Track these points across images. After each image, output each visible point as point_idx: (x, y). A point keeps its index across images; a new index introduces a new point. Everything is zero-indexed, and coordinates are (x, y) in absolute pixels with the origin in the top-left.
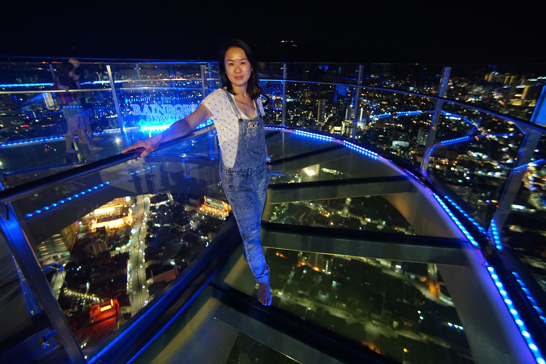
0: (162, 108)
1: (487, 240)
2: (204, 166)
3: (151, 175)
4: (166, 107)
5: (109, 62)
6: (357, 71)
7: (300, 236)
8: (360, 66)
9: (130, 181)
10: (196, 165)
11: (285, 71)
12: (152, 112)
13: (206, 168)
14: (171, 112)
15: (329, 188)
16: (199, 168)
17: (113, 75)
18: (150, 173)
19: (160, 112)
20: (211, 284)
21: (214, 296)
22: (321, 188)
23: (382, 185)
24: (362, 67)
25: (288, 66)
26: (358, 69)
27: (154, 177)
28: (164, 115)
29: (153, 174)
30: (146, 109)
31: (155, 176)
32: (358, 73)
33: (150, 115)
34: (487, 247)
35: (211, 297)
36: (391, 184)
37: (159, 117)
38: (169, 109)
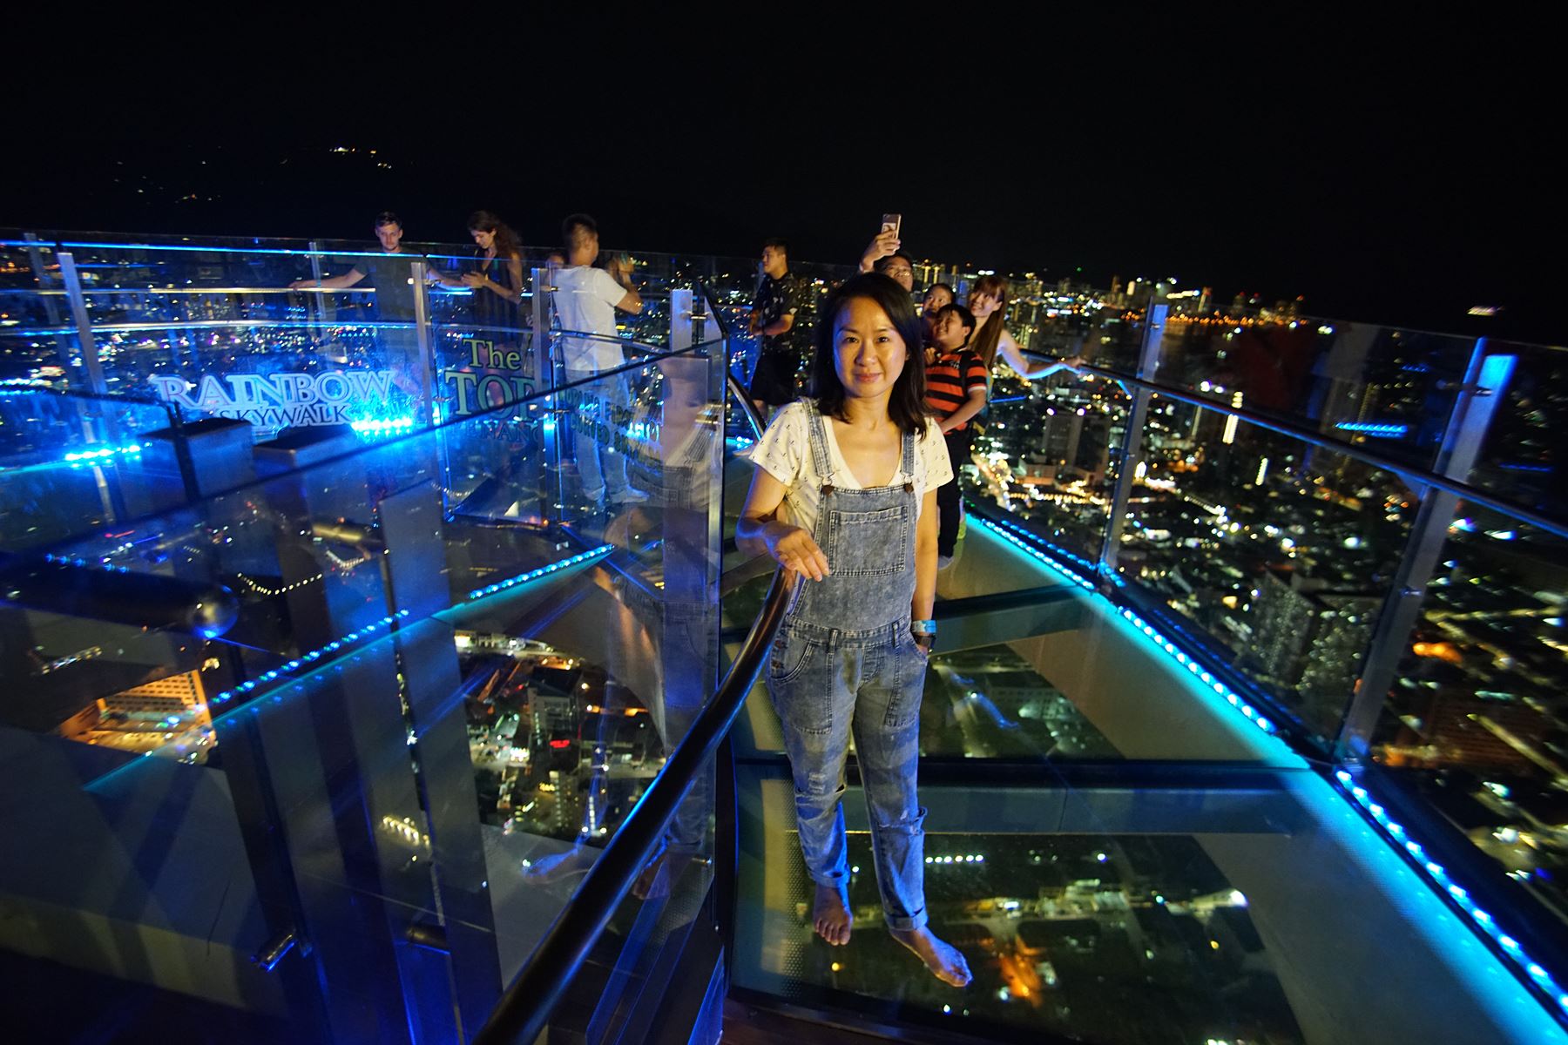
4: (287, 383)
12: (234, 400)
30: (211, 389)
33: (226, 408)
37: (263, 414)
38: (299, 386)
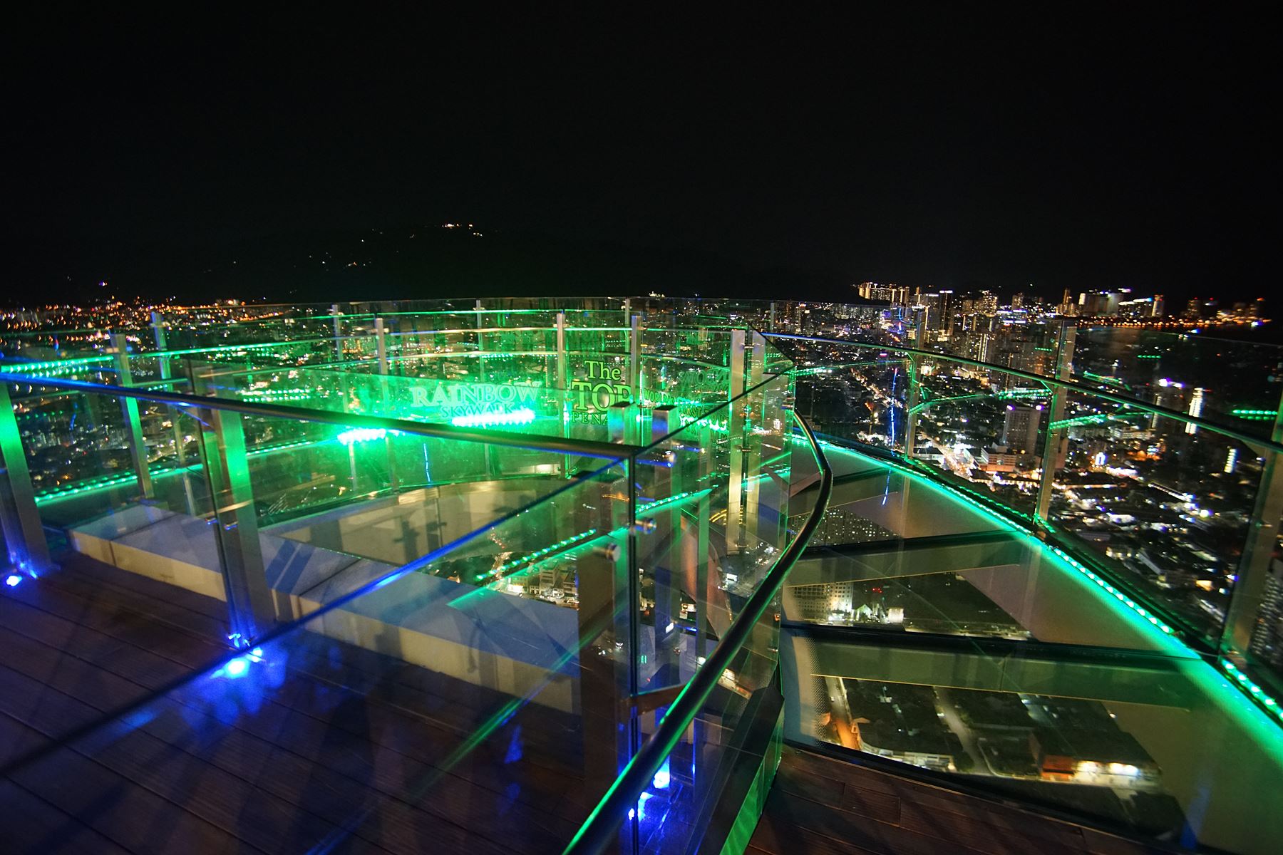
0: (473, 390)
4: (480, 389)
9: (397, 541)
14: (489, 398)
18: (437, 519)
19: (468, 398)
27: (443, 527)
28: (475, 404)
29: (442, 521)
30: (439, 394)
31: (445, 524)
38: (487, 392)
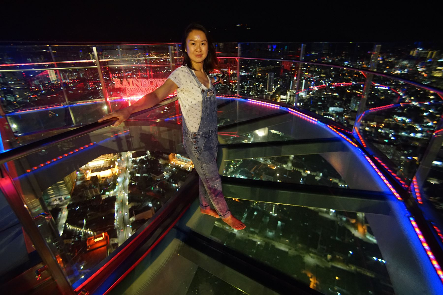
0: (138, 81)
1: (409, 194)
2: (172, 129)
3: (130, 136)
5: (95, 45)
6: (299, 49)
7: (250, 188)
8: (302, 45)
10: (166, 128)
11: (239, 50)
12: (129, 85)
13: (173, 131)
14: (145, 85)
15: (275, 147)
16: (168, 130)
17: (98, 55)
20: (175, 227)
21: (178, 237)
22: (268, 148)
23: (320, 145)
24: (304, 46)
25: (242, 46)
26: (301, 48)
32: (300, 50)
33: (128, 87)
34: (409, 200)
35: (176, 239)
36: (327, 145)
37: (136, 89)
38: (144, 82)
